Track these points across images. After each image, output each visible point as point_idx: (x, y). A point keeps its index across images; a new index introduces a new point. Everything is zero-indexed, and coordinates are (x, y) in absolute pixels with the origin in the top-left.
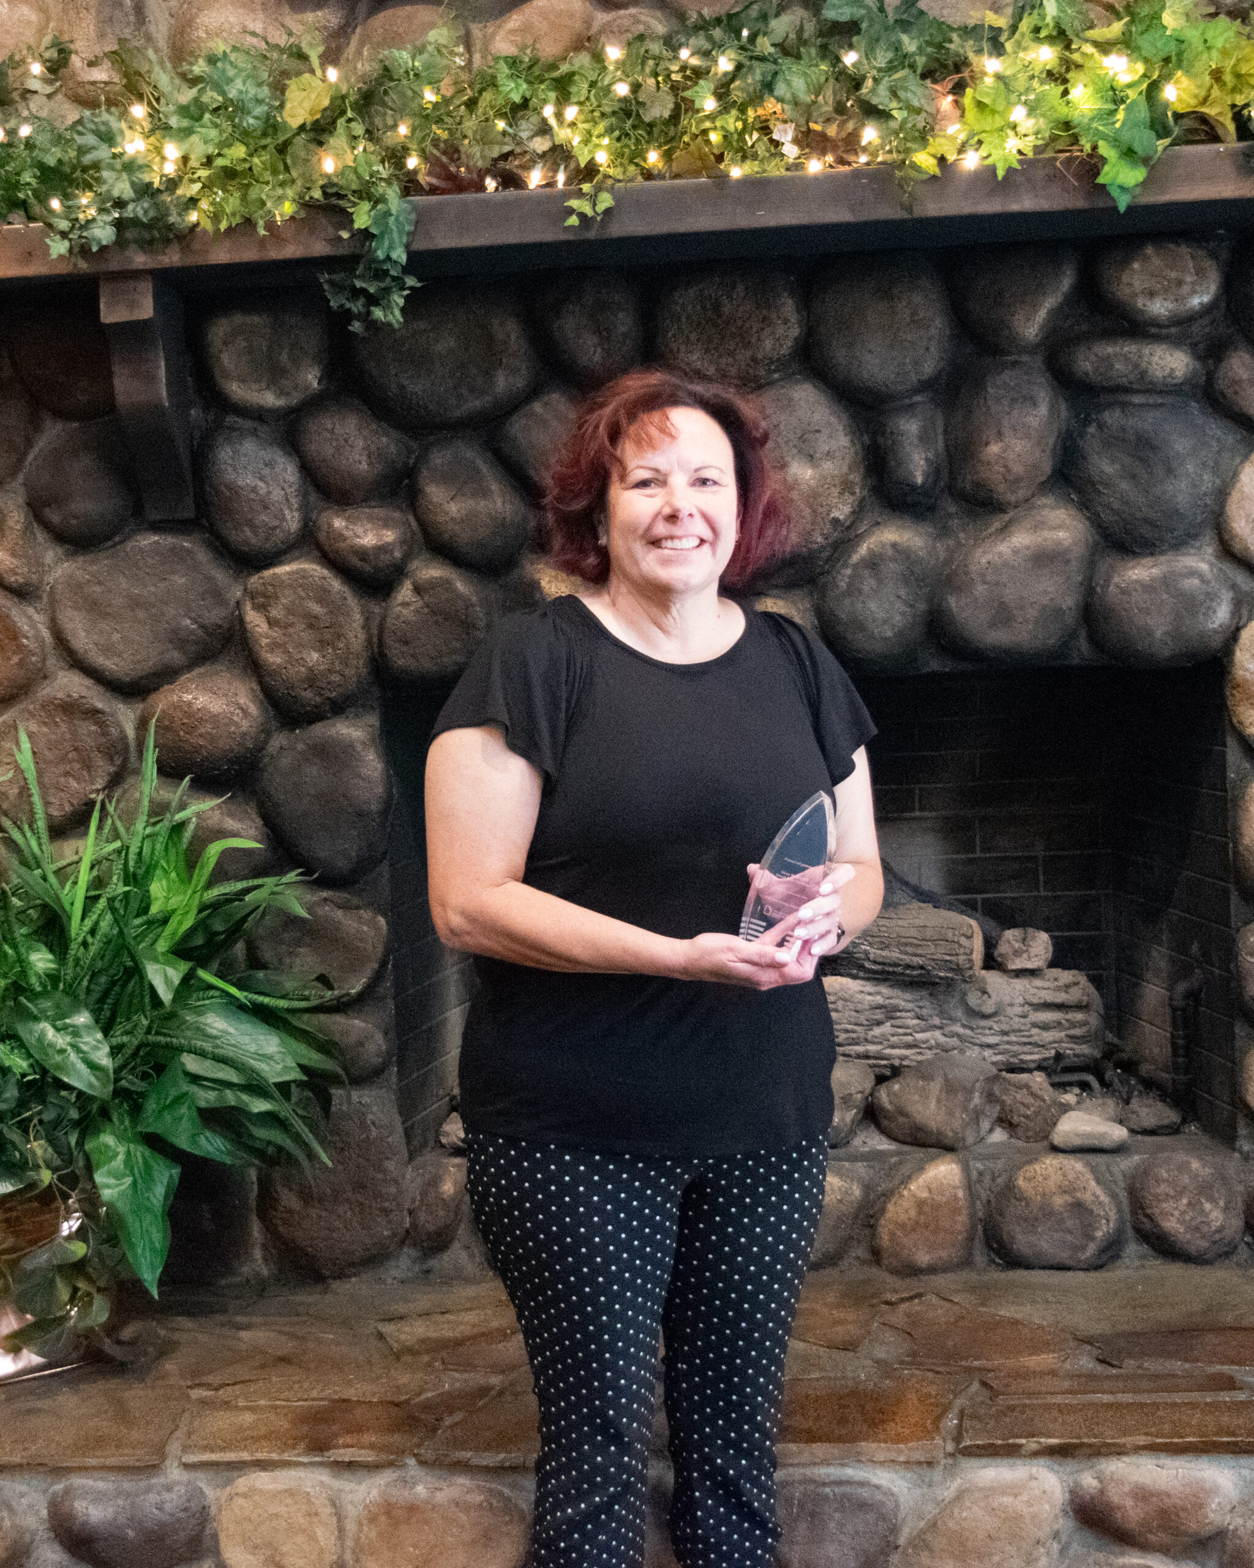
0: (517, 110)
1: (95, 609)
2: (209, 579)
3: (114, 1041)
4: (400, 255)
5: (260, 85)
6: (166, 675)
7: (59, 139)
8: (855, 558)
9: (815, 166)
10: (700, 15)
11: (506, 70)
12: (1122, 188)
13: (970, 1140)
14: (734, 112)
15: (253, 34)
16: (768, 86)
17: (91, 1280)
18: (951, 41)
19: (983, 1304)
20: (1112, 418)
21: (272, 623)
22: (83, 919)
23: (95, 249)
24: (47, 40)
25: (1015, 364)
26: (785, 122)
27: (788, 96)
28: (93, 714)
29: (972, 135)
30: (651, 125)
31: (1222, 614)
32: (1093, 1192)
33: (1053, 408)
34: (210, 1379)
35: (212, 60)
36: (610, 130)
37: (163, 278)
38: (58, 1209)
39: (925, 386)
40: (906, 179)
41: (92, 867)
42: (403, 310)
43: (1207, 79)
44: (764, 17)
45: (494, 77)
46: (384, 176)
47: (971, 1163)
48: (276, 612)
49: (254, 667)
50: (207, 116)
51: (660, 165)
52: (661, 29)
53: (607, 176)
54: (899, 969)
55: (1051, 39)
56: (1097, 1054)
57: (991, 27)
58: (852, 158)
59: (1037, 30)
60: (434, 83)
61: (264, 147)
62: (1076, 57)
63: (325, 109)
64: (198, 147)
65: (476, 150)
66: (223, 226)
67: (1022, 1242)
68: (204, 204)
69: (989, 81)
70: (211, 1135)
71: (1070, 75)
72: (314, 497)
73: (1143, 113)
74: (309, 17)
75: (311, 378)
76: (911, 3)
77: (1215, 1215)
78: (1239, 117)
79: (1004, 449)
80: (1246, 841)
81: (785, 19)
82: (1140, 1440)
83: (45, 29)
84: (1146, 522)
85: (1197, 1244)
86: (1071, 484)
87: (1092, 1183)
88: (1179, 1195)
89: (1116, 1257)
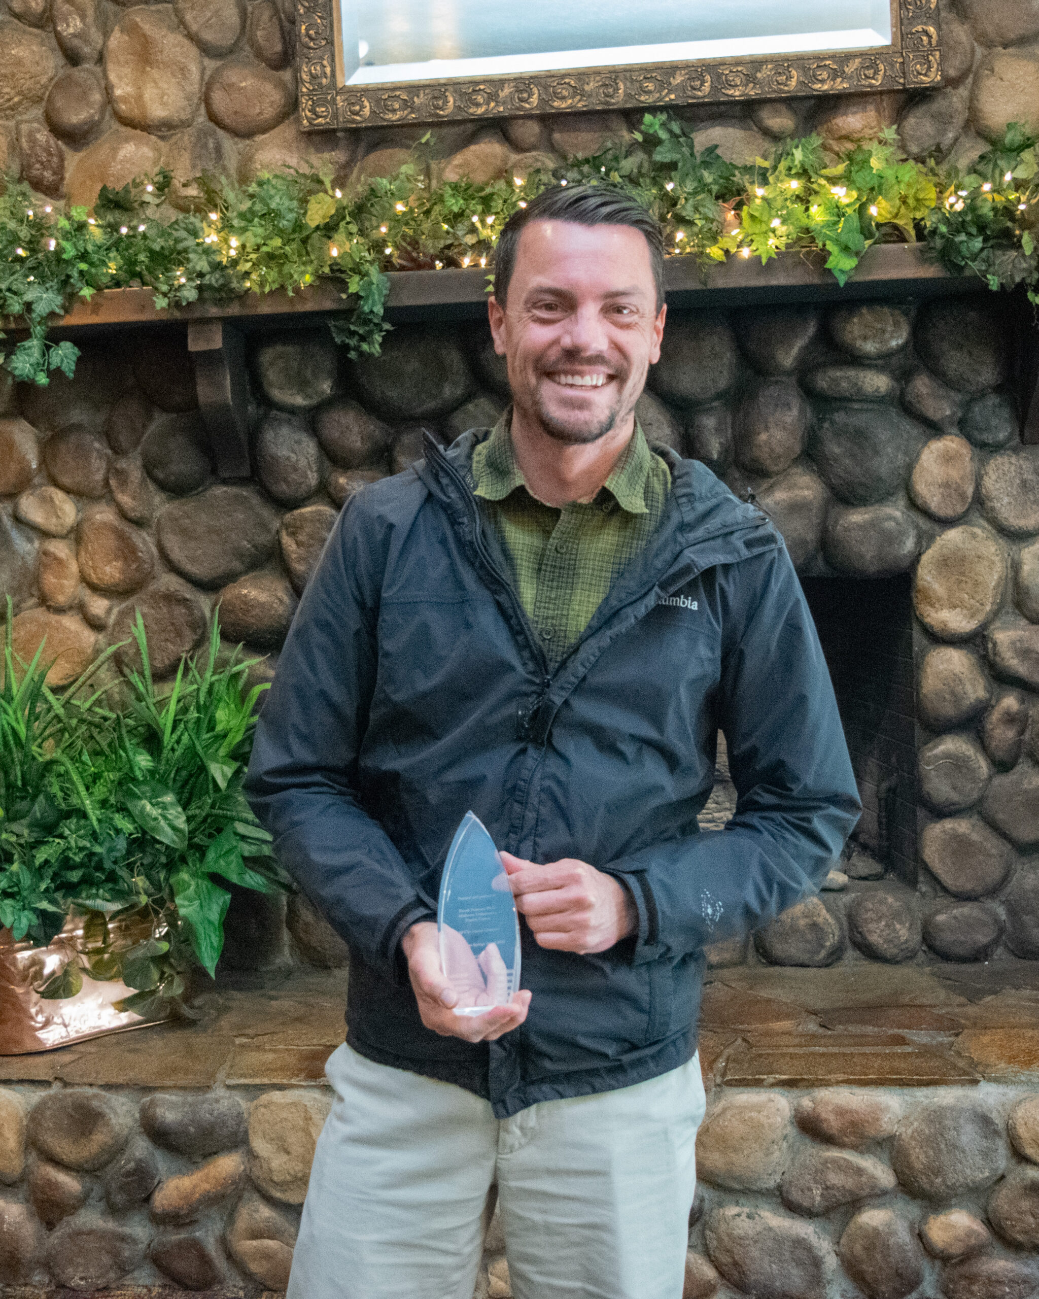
0: (456, 218)
1: (185, 533)
2: (258, 515)
3: (190, 813)
4: (379, 310)
5: (291, 199)
6: (231, 577)
7: (163, 234)
10: (575, 157)
11: (450, 192)
12: (842, 271)
15: (290, 167)
17: (171, 966)
18: (734, 176)
19: (750, 989)
20: (840, 417)
21: (299, 544)
22: (173, 731)
23: (184, 304)
24: (157, 170)
25: (777, 382)
28: (184, 602)
29: (747, 235)
31: (909, 544)
32: (824, 917)
33: (802, 411)
34: (247, 1031)
35: (260, 184)
37: (230, 324)
38: (152, 921)
39: (719, 396)
40: (703, 264)
41: (179, 701)
42: (381, 345)
43: (898, 202)
44: (616, 159)
45: (442, 195)
46: (369, 259)
48: (302, 538)
49: (287, 572)
50: (256, 220)
52: (551, 165)
55: (798, 176)
57: (760, 167)
58: (671, 250)
59: (790, 169)
60: (404, 199)
61: (294, 240)
62: (815, 186)
63: (332, 217)
64: (251, 240)
65: (429, 243)
66: (267, 290)
67: (778, 948)
68: (254, 276)
69: (758, 201)
70: (252, 873)
71: (810, 198)
72: (327, 464)
73: (856, 223)
74: (327, 155)
75: (326, 387)
76: (712, 150)
77: (903, 932)
78: (918, 226)
79: (770, 437)
80: (924, 691)
81: (630, 160)
82: (841, 1077)
83: (156, 163)
84: (861, 484)
85: (890, 951)
86: (813, 460)
87: (824, 911)
88: (880, 919)
89: (839, 958)
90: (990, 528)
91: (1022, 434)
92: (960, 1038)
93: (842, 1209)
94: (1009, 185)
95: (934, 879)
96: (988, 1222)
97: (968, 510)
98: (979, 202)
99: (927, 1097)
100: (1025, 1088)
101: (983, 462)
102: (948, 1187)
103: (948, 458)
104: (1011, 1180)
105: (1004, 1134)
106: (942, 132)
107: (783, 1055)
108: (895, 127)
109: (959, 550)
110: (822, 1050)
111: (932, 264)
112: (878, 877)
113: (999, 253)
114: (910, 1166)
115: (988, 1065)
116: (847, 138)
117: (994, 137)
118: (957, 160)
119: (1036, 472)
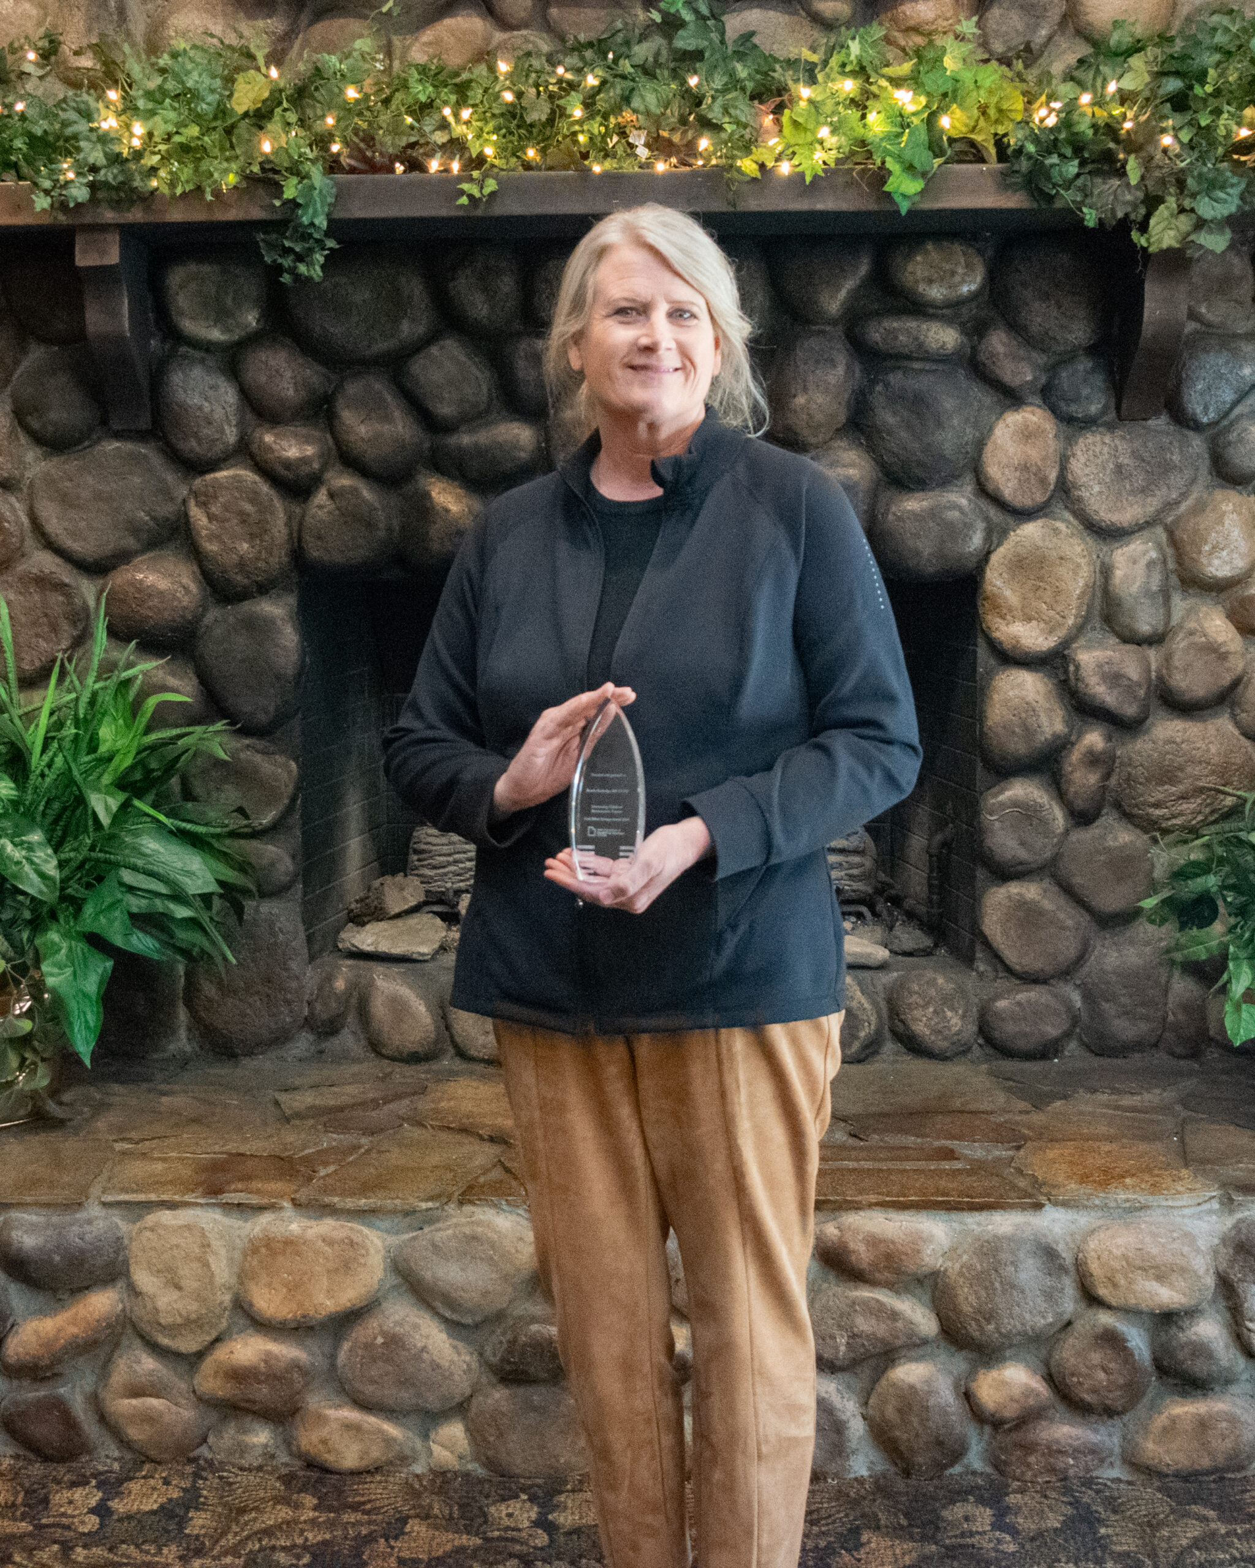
0: (423, 109)
1: (66, 500)
2: (159, 479)
3: (63, 856)
4: (322, 222)
5: (214, 77)
6: (123, 557)
7: (47, 115)
9: (661, 167)
10: (576, 39)
11: (416, 76)
12: (904, 196)
14: (599, 119)
15: (212, 36)
16: (626, 99)
17: (35, 1051)
18: (774, 71)
20: (896, 379)
21: (211, 517)
22: (43, 751)
23: (72, 205)
24: (42, 31)
25: (822, 332)
26: (640, 128)
28: (61, 587)
29: (788, 146)
30: (532, 125)
31: (977, 540)
32: (858, 1000)
33: (849, 368)
34: (133, 1135)
35: (175, 55)
36: (496, 130)
37: (129, 233)
38: (11, 994)
40: (731, 180)
41: (52, 714)
42: (323, 267)
43: (976, 113)
44: (627, 43)
45: (406, 80)
46: (311, 156)
48: (214, 509)
49: (195, 553)
50: (168, 101)
51: (538, 158)
52: (545, 47)
53: (493, 166)
55: (854, 74)
56: (868, 890)
57: (807, 62)
58: (692, 161)
59: (844, 65)
60: (356, 82)
61: (214, 129)
62: (874, 88)
63: (264, 102)
64: (161, 128)
65: (388, 139)
66: (179, 191)
68: (162, 173)
69: (803, 104)
70: (141, 935)
71: (868, 103)
72: (249, 416)
73: (923, 136)
74: (261, 23)
75: (251, 319)
76: (747, 36)
77: (955, 1021)
78: (1000, 143)
79: (808, 401)
80: (990, 723)
81: (645, 45)
82: (873, 1198)
83: (40, 24)
84: (920, 464)
85: (940, 1044)
86: (861, 431)
87: (859, 993)
88: (928, 1004)
89: (876, 1053)
90: (1076, 522)
91: (1118, 408)
92: (1022, 1152)
93: (873, 1362)
94: (1113, 97)
95: (996, 957)
96: (1050, 1378)
97: (1051, 497)
98: (1075, 117)
99: (979, 1224)
100: (1100, 1214)
101: (1070, 441)
102: (1001, 1333)
103: (1027, 435)
104: (1078, 1326)
105: (1072, 1269)
106: (1035, 27)
108: (975, 19)
109: (1038, 548)
110: (852, 1165)
111: (1015, 191)
112: (927, 953)
113: (1098, 180)
114: (956, 1310)
115: (1054, 1186)
116: (915, 29)
117: (1097, 37)
118: (1050, 64)
119: (1135, 454)
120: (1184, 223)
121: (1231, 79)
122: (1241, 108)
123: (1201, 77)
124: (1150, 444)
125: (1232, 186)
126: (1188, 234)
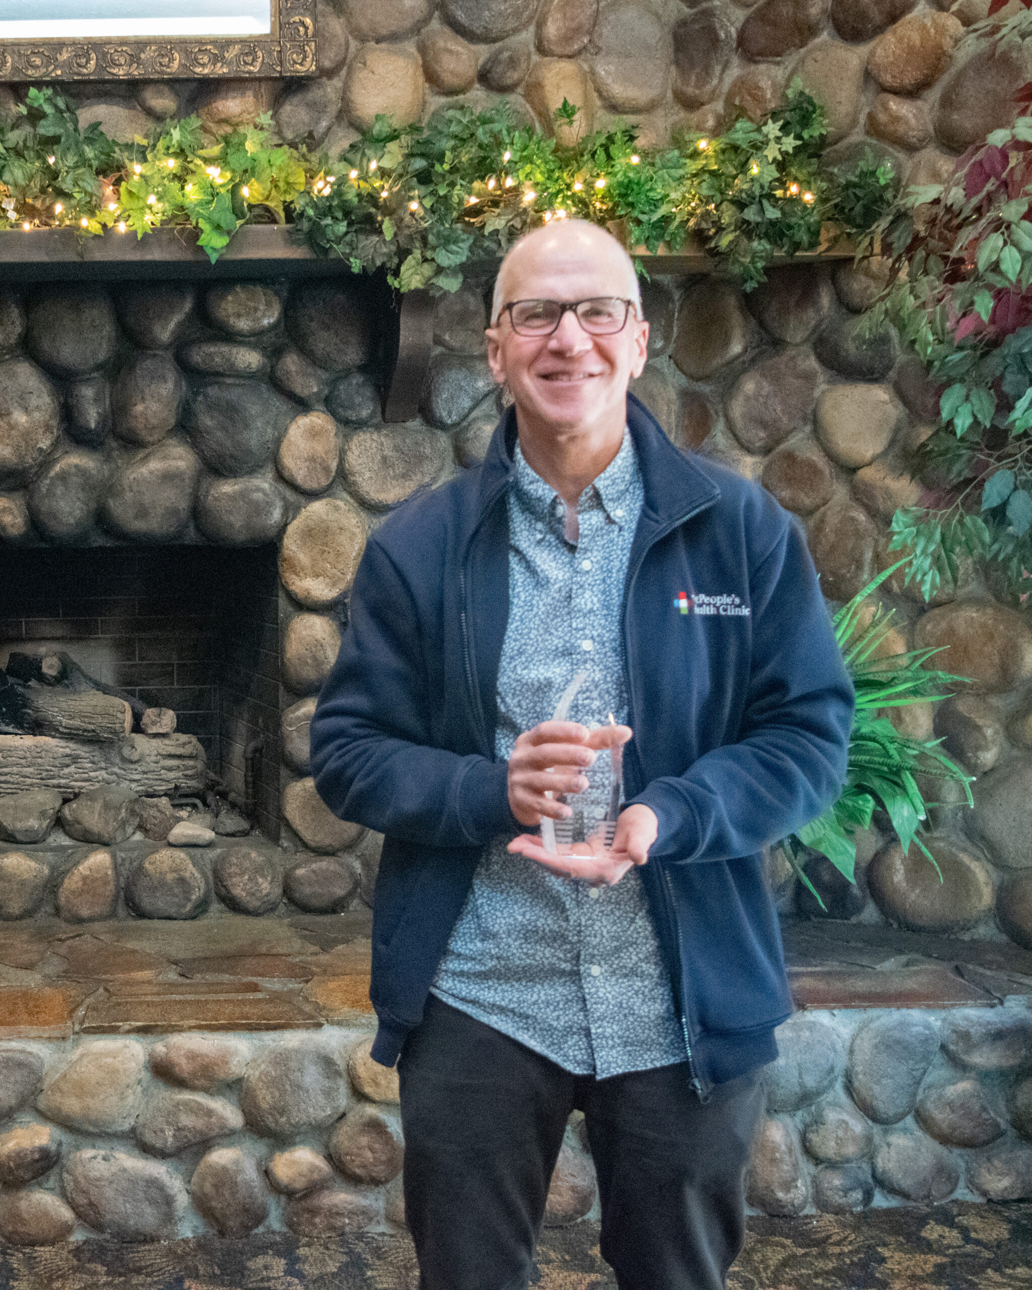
8: (52, 473)
9: (27, 227)
12: (214, 249)
13: (119, 839)
18: (115, 152)
19: (118, 941)
20: (213, 391)
25: (154, 356)
26: (10, 197)
27: (11, 181)
29: (125, 211)
31: (276, 515)
32: (191, 871)
33: (177, 385)
39: (99, 367)
40: (79, 237)
43: (269, 185)
44: (2, 130)
47: (118, 853)
54: (80, 732)
55: (176, 155)
56: (201, 786)
57: (138, 145)
58: (51, 222)
59: (168, 148)
62: (191, 166)
67: (146, 902)
69: (136, 178)
71: (188, 178)
73: (228, 203)
76: (95, 126)
77: (265, 885)
78: (288, 208)
79: (146, 408)
80: (288, 655)
81: (17, 132)
82: (193, 1022)
84: (232, 456)
85: (253, 903)
86: (188, 432)
87: (191, 866)
88: (243, 873)
89: (204, 911)
90: (352, 501)
91: (383, 412)
92: (309, 984)
93: (195, 1149)
94: (375, 174)
95: (295, 835)
96: (329, 1158)
97: (332, 483)
98: (345, 188)
99: (274, 1041)
100: (366, 1030)
101: (347, 438)
102: (291, 1124)
103: (313, 434)
104: (351, 1118)
105: (344, 1074)
106: (317, 121)
107: (141, 1003)
108: (270, 113)
109: (323, 521)
110: (181, 997)
111: (300, 245)
112: (245, 834)
113: (361, 237)
114: (257, 1107)
115: (332, 1010)
116: (225, 121)
117: (365, 127)
118: (330, 148)
119: (396, 448)
120: (427, 269)
121: (463, 159)
122: (471, 182)
123: (441, 158)
124: (407, 441)
125: (463, 241)
126: (430, 279)
